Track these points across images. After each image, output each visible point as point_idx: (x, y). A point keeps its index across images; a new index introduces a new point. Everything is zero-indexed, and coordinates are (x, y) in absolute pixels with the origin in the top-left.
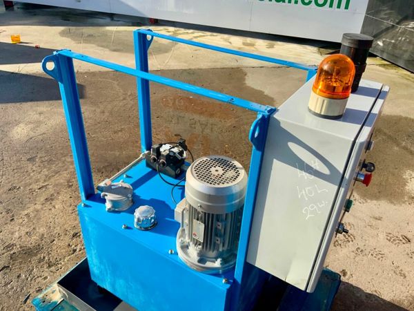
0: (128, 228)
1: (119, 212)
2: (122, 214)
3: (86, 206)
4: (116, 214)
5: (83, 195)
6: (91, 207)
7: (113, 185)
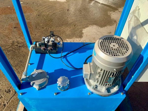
0: (58, 93)
1: (45, 87)
2: (47, 87)
3: (23, 94)
4: (45, 89)
5: (17, 89)
6: (26, 93)
7: (33, 75)
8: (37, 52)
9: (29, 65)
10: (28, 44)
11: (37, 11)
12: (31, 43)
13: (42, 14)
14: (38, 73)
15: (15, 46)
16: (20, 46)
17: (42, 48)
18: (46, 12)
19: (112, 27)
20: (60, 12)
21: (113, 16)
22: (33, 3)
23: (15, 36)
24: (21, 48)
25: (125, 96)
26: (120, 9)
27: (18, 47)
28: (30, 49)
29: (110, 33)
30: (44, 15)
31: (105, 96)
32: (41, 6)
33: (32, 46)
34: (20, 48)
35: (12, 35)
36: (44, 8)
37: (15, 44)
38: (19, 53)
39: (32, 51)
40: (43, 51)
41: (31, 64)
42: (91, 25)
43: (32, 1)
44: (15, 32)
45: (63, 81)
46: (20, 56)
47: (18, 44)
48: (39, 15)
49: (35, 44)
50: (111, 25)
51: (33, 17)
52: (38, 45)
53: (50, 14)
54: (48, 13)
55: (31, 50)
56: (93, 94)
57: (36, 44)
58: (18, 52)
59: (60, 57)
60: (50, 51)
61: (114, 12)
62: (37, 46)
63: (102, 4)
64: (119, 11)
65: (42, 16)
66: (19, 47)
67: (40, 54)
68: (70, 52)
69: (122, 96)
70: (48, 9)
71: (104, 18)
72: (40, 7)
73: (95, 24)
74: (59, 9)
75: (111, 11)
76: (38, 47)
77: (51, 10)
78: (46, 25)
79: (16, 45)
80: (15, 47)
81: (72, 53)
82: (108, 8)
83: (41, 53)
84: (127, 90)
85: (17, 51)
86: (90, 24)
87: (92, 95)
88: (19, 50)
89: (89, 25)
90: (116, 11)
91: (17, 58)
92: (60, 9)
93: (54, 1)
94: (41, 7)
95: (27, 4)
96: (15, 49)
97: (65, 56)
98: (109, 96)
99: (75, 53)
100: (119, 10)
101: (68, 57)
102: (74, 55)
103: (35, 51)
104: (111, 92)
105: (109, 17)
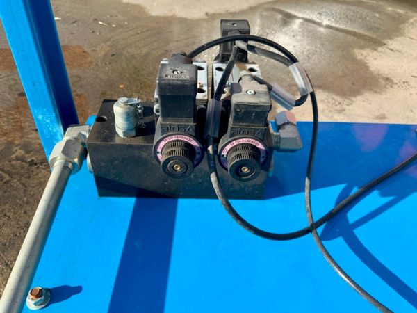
8: (107, 186)
9: (31, 303)
10: (44, 115)
11: (109, 43)
12: (68, 117)
13: (125, 53)
15: (14, 162)
16: (33, 161)
17: (164, 145)
18: (140, 48)
19: (384, 96)
21: (375, 62)
22: (96, 20)
23: (18, 122)
24: (38, 168)
26: (391, 42)
27: (26, 166)
28: (56, 156)
29: (381, 118)
30: (133, 56)
32: (121, 30)
33: (73, 132)
34: (34, 167)
35: (5, 120)
36: (133, 35)
37: (14, 153)
38: (25, 191)
39: (67, 172)
40: (173, 174)
41: (51, 296)
43: (91, 15)
44: (21, 109)
46: (28, 203)
47: (28, 152)
48: (113, 55)
49: (99, 119)
50: (378, 90)
51: (91, 62)
52: (120, 124)
53: (153, 52)
54: (145, 50)
55: (65, 167)
57: (105, 119)
58: (23, 184)
59: (306, 224)
61: (376, 50)
62: (113, 132)
63: (328, 27)
64: (392, 50)
65: (124, 57)
66: (30, 165)
67: (129, 202)
68: (355, 191)
70: (147, 37)
71: (347, 67)
72: (119, 31)
74: (186, 39)
75: (362, 47)
76: (117, 141)
77: (155, 41)
78: (141, 88)
79: (17, 159)
80: (13, 165)
82: (350, 38)
83: (141, 193)
85: (16, 183)
88: (29, 177)
90: (380, 49)
91: (15, 213)
92: (189, 38)
93: (167, 17)
94: (121, 32)
95: (75, 24)
96: (10, 174)
99: (401, 196)
100: (391, 47)
103: (91, 177)
105: (363, 66)
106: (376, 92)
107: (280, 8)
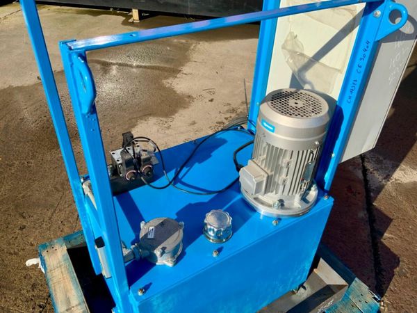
0: (219, 250)
1: (183, 254)
3: (145, 289)
6: (151, 284)
7: (146, 235)
14: (156, 227)
17: (127, 174)
19: (190, 109)
20: (38, 112)
21: (179, 86)
25: (332, 199)
26: (183, 68)
31: (304, 213)
40: (132, 181)
42: (142, 119)
45: (220, 219)
53: (10, 124)
56: (281, 222)
59: (168, 183)
60: (147, 174)
61: (176, 77)
63: (138, 67)
64: (186, 74)
69: (328, 202)
71: (162, 95)
73: (150, 115)
74: (32, 104)
75: (166, 78)
81: (185, 170)
82: (157, 72)
84: (328, 189)
86: (137, 119)
87: (282, 224)
89: (137, 121)
90: (178, 76)
92: (35, 103)
93: (5, 89)
97: (176, 180)
98: (309, 209)
100: (185, 72)
101: (182, 178)
102: (191, 171)
104: (310, 201)
105: (171, 91)
106: (185, 108)
107: (97, 59)
